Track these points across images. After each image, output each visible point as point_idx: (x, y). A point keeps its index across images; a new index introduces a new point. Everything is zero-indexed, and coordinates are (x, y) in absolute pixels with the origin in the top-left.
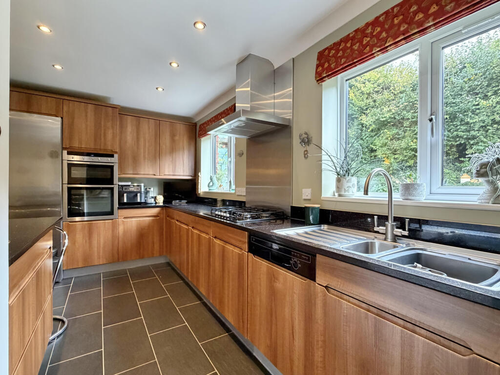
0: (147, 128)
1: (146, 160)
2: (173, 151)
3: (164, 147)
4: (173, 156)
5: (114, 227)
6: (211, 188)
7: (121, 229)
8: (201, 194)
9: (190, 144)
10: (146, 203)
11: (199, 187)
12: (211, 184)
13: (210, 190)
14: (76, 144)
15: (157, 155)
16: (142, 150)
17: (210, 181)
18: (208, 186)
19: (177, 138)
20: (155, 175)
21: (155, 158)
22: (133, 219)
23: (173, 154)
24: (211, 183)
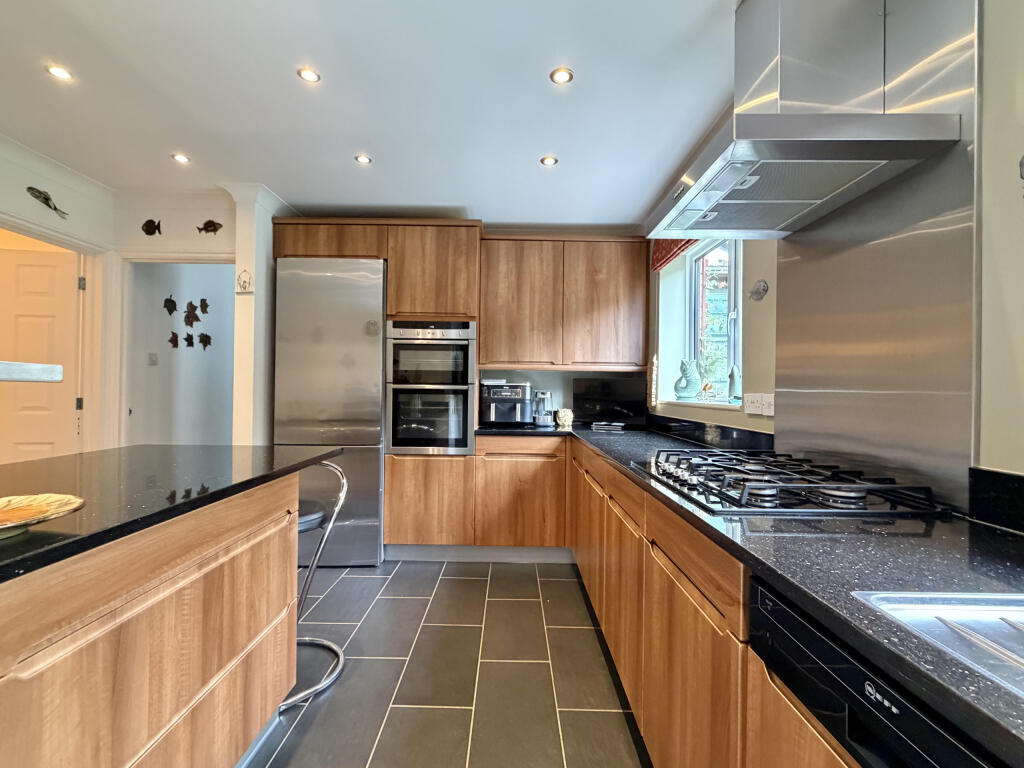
0: (538, 263)
1: (535, 332)
2: (593, 310)
3: (573, 299)
4: (592, 319)
5: (468, 472)
6: (682, 394)
7: (480, 477)
8: (659, 407)
9: (632, 289)
10: (534, 425)
11: (653, 391)
12: (683, 383)
13: (679, 398)
14: (406, 308)
15: (558, 319)
16: (527, 312)
17: (680, 375)
18: (676, 388)
19: (602, 276)
20: (553, 363)
21: (554, 325)
22: (505, 459)
23: (592, 315)
24: (684, 380)
